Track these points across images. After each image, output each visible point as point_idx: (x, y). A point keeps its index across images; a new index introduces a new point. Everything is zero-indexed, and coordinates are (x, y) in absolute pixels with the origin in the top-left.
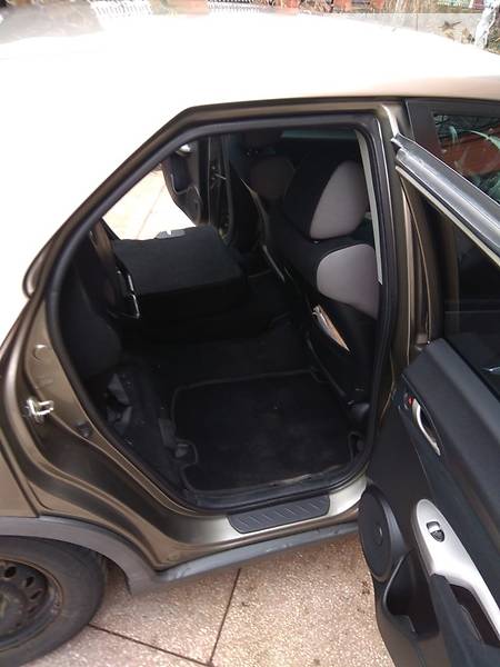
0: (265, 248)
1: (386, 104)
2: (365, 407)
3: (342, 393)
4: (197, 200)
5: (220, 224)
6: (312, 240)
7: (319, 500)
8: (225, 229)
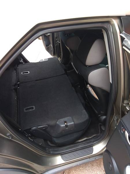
0: (72, 64)
1: (114, 19)
2: (104, 117)
3: (97, 112)
4: (52, 49)
5: (59, 56)
6: (87, 66)
7: (90, 149)
8: (60, 58)
